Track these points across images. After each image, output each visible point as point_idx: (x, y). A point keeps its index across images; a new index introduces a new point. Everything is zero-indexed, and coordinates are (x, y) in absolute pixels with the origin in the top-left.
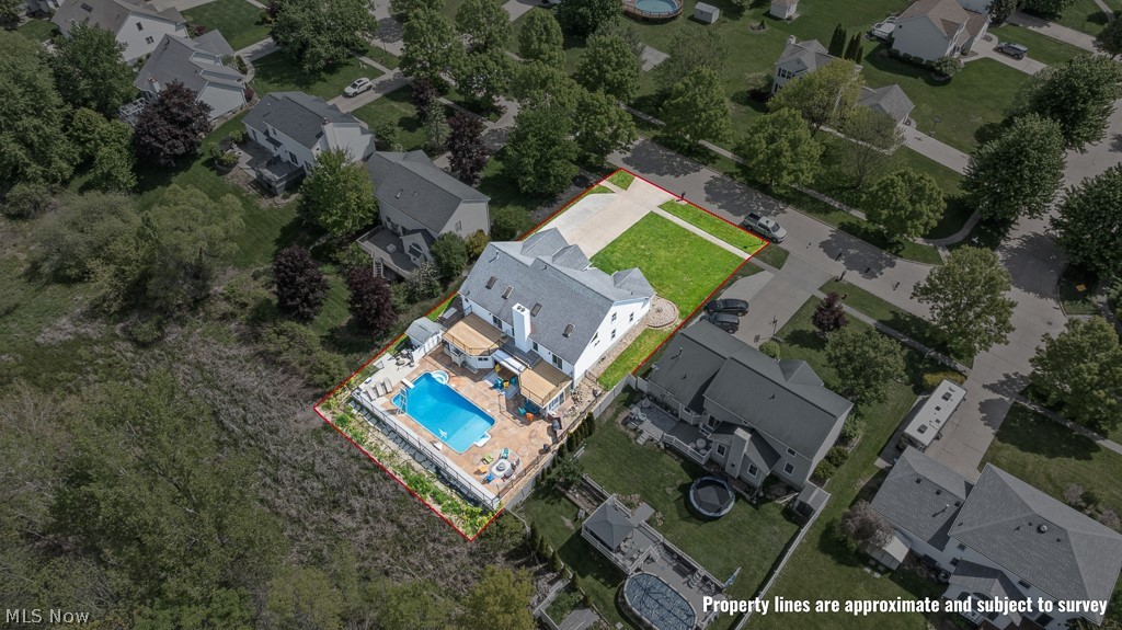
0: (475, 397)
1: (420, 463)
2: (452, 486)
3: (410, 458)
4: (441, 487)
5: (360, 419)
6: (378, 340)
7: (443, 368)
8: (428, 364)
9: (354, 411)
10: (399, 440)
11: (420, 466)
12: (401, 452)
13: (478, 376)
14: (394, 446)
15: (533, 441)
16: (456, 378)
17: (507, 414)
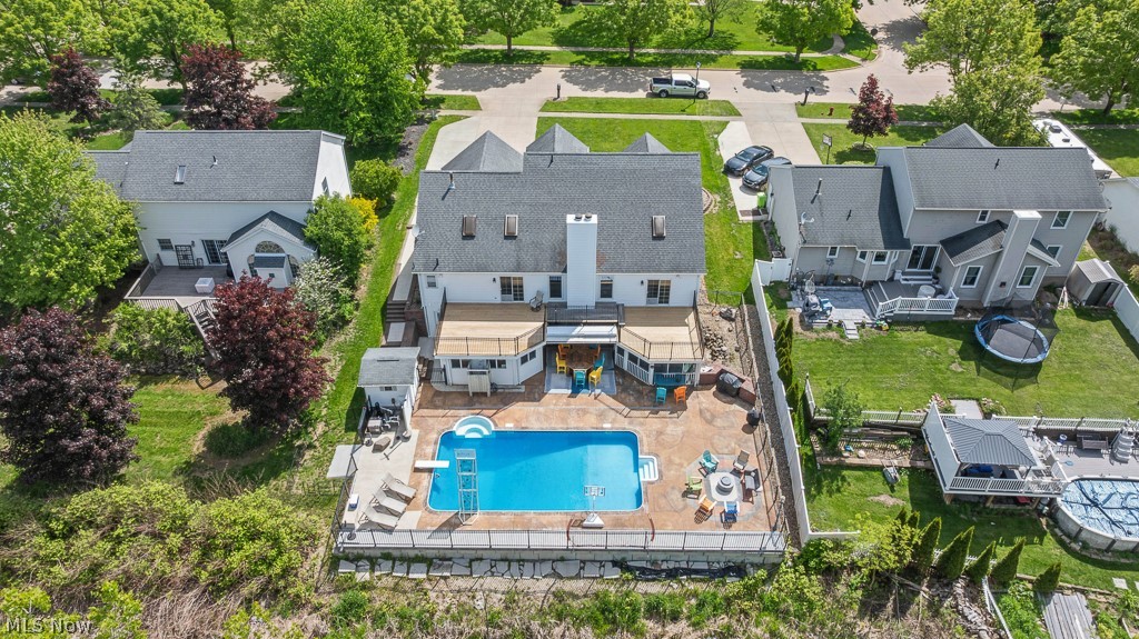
0: (564, 420)
1: (578, 577)
2: (672, 574)
3: (551, 581)
4: (655, 588)
5: (390, 582)
6: (298, 437)
7: (462, 412)
8: (431, 421)
9: (363, 576)
10: (502, 567)
11: (581, 583)
12: (525, 583)
13: (533, 390)
14: (499, 583)
15: (719, 422)
16: (501, 414)
17: (634, 413)
